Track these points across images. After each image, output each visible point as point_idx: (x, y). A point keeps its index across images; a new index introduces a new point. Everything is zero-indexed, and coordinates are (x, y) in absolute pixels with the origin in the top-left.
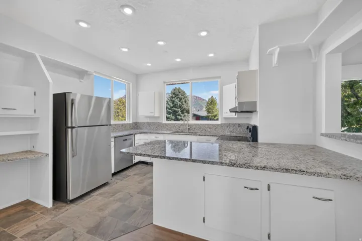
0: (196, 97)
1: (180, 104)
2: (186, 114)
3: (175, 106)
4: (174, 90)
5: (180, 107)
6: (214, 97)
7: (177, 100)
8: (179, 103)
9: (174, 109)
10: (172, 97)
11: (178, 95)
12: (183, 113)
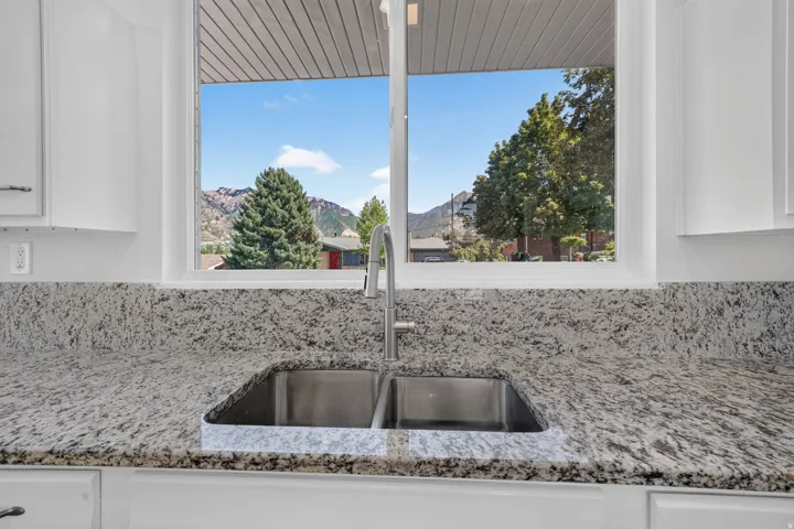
0: (326, 202)
1: (283, 217)
2: (302, 244)
3: (268, 221)
4: (267, 174)
5: (285, 223)
6: (379, 199)
7: (275, 205)
8: (281, 212)
9: (267, 228)
10: (259, 194)
11: (277, 190)
12: (293, 242)
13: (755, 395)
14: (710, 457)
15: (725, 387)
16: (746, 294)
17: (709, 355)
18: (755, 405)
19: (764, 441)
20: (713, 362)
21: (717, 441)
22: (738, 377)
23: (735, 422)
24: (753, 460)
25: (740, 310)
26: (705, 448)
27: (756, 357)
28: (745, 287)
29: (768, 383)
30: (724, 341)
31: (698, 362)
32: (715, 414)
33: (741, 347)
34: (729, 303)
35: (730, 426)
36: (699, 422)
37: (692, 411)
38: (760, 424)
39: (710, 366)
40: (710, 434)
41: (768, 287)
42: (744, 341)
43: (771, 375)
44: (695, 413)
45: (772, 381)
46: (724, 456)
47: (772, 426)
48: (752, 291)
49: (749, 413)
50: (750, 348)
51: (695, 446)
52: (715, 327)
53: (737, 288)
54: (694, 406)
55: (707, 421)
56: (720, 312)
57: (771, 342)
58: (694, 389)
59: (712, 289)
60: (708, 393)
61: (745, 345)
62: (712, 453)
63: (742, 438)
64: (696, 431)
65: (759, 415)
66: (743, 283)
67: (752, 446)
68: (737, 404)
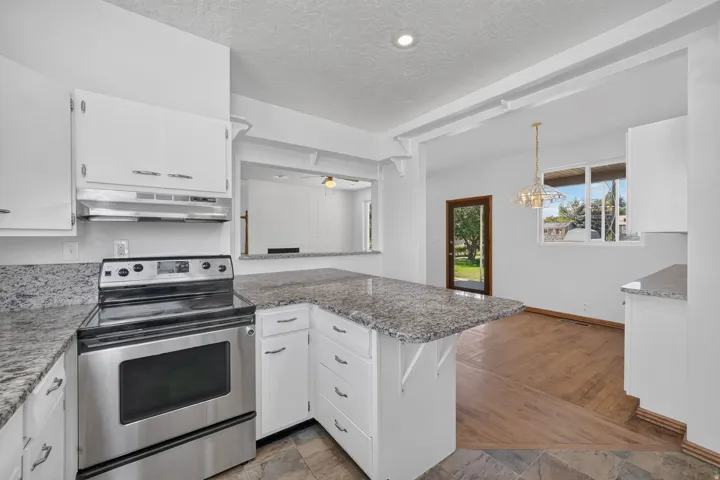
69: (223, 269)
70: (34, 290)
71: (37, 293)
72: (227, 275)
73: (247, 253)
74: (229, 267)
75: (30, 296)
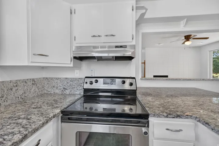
13: (23, 110)
14: (15, 136)
15: (15, 111)
16: (19, 83)
17: (7, 104)
18: (24, 113)
19: (28, 122)
20: (9, 105)
21: (16, 130)
22: (17, 107)
23: (20, 121)
24: (27, 129)
25: (17, 88)
26: (13, 134)
27: (21, 100)
28: (18, 81)
29: (25, 106)
30: (12, 98)
31: (4, 107)
32: (14, 121)
33: (17, 98)
34: (14, 86)
35: (19, 123)
36: (9, 127)
37: (6, 124)
38: (26, 118)
39: (9, 107)
40: (13, 128)
41: (24, 81)
42: (18, 96)
43: (26, 104)
44: (7, 124)
45: (26, 105)
46: (19, 133)
47: (29, 117)
48: (20, 82)
49: (23, 116)
50: (20, 98)
51: (10, 135)
52: (10, 94)
53: (16, 82)
54: (6, 122)
55: (12, 125)
56: (11, 89)
57: (25, 95)
58: (5, 116)
59: (9, 83)
60: (10, 116)
61: (18, 97)
62: (15, 134)
63: (23, 124)
64: (9, 130)
65: (25, 115)
66: (18, 80)
67: (26, 125)
68: (19, 115)
69: (131, 84)
70: (67, 87)
71: (68, 88)
72: (133, 88)
73: (145, 77)
74: (134, 84)
75: (66, 89)
